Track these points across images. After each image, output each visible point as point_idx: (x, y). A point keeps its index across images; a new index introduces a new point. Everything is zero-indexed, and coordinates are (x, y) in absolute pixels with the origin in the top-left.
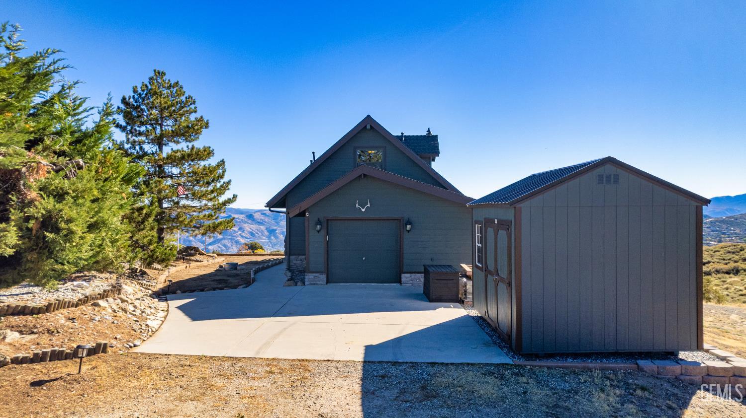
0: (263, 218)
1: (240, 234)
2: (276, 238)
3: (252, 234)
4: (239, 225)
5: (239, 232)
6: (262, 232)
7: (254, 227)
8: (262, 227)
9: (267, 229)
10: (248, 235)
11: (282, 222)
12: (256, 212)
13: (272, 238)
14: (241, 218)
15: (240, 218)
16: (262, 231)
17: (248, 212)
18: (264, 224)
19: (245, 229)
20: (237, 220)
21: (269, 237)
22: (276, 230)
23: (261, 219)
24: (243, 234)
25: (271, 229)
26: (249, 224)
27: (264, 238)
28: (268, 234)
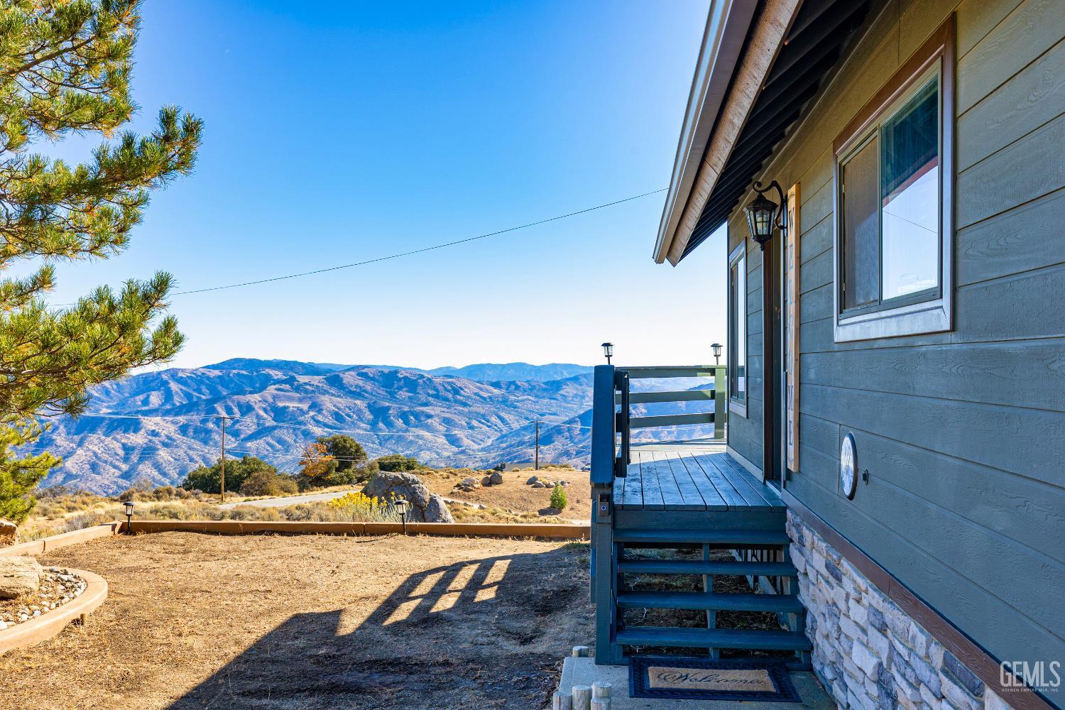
0: (361, 383)
1: (313, 417)
2: (389, 425)
3: (337, 416)
4: (310, 398)
5: (312, 413)
6: (359, 412)
7: (343, 402)
8: (358, 402)
9: (369, 406)
10: (330, 420)
11: (400, 392)
12: (348, 370)
13: (381, 425)
14: (316, 383)
15: (312, 383)
16: (360, 410)
17: (330, 371)
18: (363, 396)
19: (324, 407)
20: (308, 387)
21: (373, 424)
22: (388, 408)
23: (357, 386)
24: (320, 418)
25: (377, 406)
26: (333, 395)
27: (363, 425)
28: (371, 417)
